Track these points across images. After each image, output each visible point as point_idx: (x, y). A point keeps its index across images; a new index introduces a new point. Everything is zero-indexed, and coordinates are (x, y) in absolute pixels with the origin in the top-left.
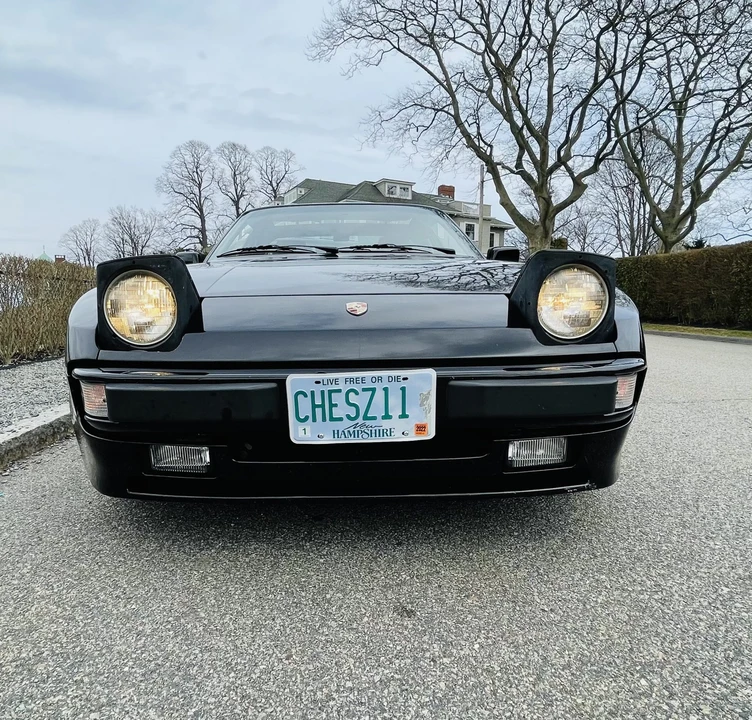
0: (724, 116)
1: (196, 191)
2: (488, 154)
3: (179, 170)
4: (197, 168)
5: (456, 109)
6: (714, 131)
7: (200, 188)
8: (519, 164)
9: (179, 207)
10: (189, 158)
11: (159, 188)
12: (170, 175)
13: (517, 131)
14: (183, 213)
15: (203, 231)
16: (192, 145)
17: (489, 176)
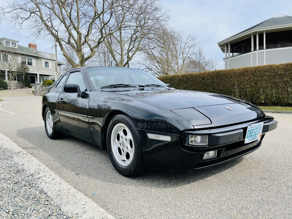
0: (134, 34)
2: (56, 34)
5: (41, 14)
6: (131, 38)
8: (69, 40)
13: (67, 28)
17: (57, 44)
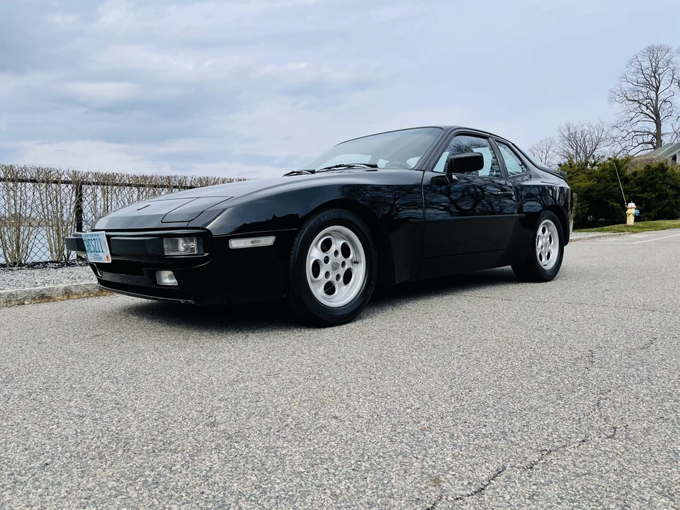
1: (653, 95)
3: (635, 78)
4: (655, 73)
7: (657, 92)
9: (633, 114)
10: (646, 64)
11: (612, 100)
12: (624, 84)
14: (636, 120)
15: (658, 135)
16: (651, 50)
